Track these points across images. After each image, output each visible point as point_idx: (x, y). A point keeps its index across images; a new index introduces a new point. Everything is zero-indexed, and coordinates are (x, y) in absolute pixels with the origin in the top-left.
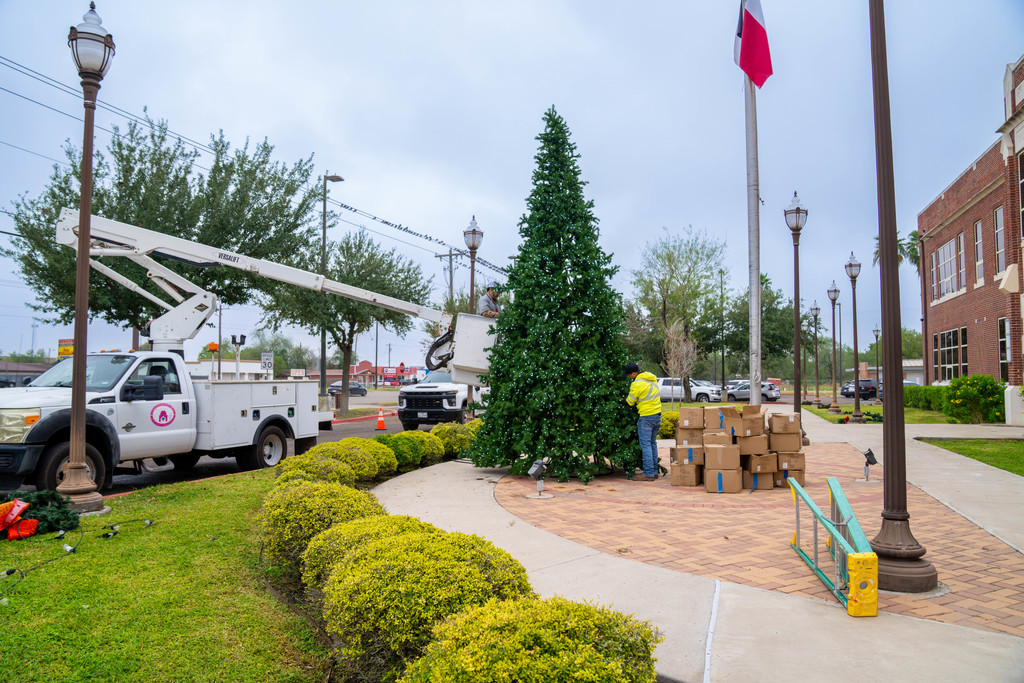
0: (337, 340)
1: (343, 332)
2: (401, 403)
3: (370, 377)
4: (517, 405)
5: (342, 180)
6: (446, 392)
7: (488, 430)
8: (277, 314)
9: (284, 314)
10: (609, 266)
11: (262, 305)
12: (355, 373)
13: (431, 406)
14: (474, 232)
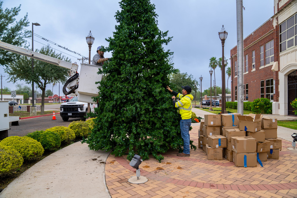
0: (39, 86)
1: (42, 83)
2: (61, 110)
3: (57, 100)
4: (116, 115)
5: (40, 25)
6: (79, 105)
7: (99, 128)
8: (15, 76)
9: (18, 76)
10: (166, 38)
11: (8, 73)
12: (52, 99)
13: (73, 111)
14: (90, 37)
